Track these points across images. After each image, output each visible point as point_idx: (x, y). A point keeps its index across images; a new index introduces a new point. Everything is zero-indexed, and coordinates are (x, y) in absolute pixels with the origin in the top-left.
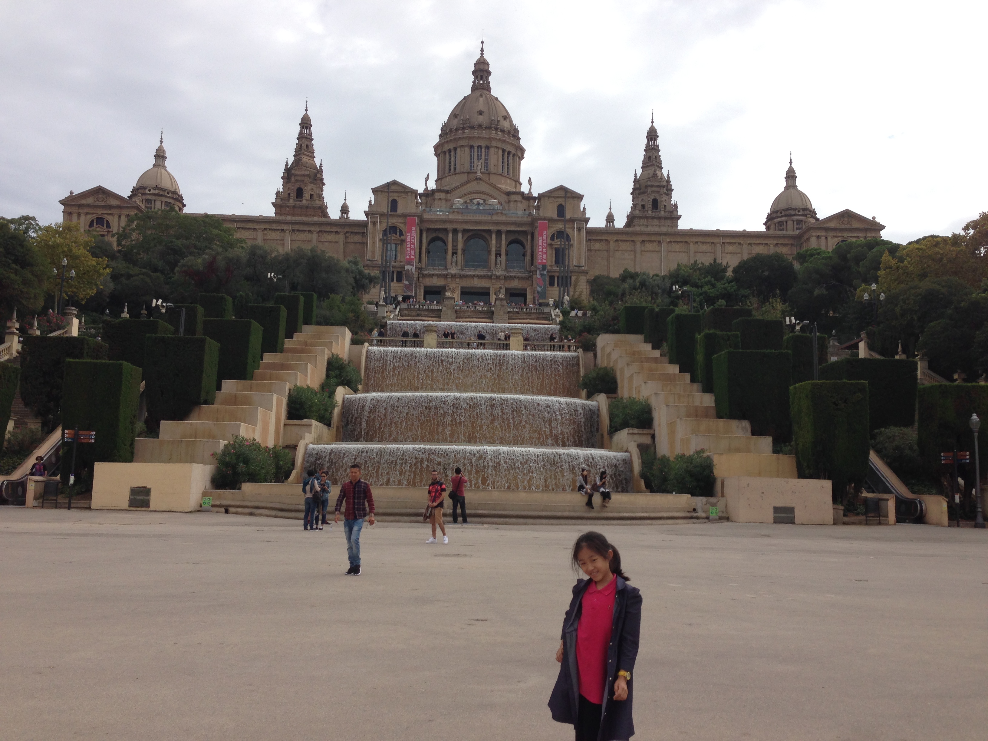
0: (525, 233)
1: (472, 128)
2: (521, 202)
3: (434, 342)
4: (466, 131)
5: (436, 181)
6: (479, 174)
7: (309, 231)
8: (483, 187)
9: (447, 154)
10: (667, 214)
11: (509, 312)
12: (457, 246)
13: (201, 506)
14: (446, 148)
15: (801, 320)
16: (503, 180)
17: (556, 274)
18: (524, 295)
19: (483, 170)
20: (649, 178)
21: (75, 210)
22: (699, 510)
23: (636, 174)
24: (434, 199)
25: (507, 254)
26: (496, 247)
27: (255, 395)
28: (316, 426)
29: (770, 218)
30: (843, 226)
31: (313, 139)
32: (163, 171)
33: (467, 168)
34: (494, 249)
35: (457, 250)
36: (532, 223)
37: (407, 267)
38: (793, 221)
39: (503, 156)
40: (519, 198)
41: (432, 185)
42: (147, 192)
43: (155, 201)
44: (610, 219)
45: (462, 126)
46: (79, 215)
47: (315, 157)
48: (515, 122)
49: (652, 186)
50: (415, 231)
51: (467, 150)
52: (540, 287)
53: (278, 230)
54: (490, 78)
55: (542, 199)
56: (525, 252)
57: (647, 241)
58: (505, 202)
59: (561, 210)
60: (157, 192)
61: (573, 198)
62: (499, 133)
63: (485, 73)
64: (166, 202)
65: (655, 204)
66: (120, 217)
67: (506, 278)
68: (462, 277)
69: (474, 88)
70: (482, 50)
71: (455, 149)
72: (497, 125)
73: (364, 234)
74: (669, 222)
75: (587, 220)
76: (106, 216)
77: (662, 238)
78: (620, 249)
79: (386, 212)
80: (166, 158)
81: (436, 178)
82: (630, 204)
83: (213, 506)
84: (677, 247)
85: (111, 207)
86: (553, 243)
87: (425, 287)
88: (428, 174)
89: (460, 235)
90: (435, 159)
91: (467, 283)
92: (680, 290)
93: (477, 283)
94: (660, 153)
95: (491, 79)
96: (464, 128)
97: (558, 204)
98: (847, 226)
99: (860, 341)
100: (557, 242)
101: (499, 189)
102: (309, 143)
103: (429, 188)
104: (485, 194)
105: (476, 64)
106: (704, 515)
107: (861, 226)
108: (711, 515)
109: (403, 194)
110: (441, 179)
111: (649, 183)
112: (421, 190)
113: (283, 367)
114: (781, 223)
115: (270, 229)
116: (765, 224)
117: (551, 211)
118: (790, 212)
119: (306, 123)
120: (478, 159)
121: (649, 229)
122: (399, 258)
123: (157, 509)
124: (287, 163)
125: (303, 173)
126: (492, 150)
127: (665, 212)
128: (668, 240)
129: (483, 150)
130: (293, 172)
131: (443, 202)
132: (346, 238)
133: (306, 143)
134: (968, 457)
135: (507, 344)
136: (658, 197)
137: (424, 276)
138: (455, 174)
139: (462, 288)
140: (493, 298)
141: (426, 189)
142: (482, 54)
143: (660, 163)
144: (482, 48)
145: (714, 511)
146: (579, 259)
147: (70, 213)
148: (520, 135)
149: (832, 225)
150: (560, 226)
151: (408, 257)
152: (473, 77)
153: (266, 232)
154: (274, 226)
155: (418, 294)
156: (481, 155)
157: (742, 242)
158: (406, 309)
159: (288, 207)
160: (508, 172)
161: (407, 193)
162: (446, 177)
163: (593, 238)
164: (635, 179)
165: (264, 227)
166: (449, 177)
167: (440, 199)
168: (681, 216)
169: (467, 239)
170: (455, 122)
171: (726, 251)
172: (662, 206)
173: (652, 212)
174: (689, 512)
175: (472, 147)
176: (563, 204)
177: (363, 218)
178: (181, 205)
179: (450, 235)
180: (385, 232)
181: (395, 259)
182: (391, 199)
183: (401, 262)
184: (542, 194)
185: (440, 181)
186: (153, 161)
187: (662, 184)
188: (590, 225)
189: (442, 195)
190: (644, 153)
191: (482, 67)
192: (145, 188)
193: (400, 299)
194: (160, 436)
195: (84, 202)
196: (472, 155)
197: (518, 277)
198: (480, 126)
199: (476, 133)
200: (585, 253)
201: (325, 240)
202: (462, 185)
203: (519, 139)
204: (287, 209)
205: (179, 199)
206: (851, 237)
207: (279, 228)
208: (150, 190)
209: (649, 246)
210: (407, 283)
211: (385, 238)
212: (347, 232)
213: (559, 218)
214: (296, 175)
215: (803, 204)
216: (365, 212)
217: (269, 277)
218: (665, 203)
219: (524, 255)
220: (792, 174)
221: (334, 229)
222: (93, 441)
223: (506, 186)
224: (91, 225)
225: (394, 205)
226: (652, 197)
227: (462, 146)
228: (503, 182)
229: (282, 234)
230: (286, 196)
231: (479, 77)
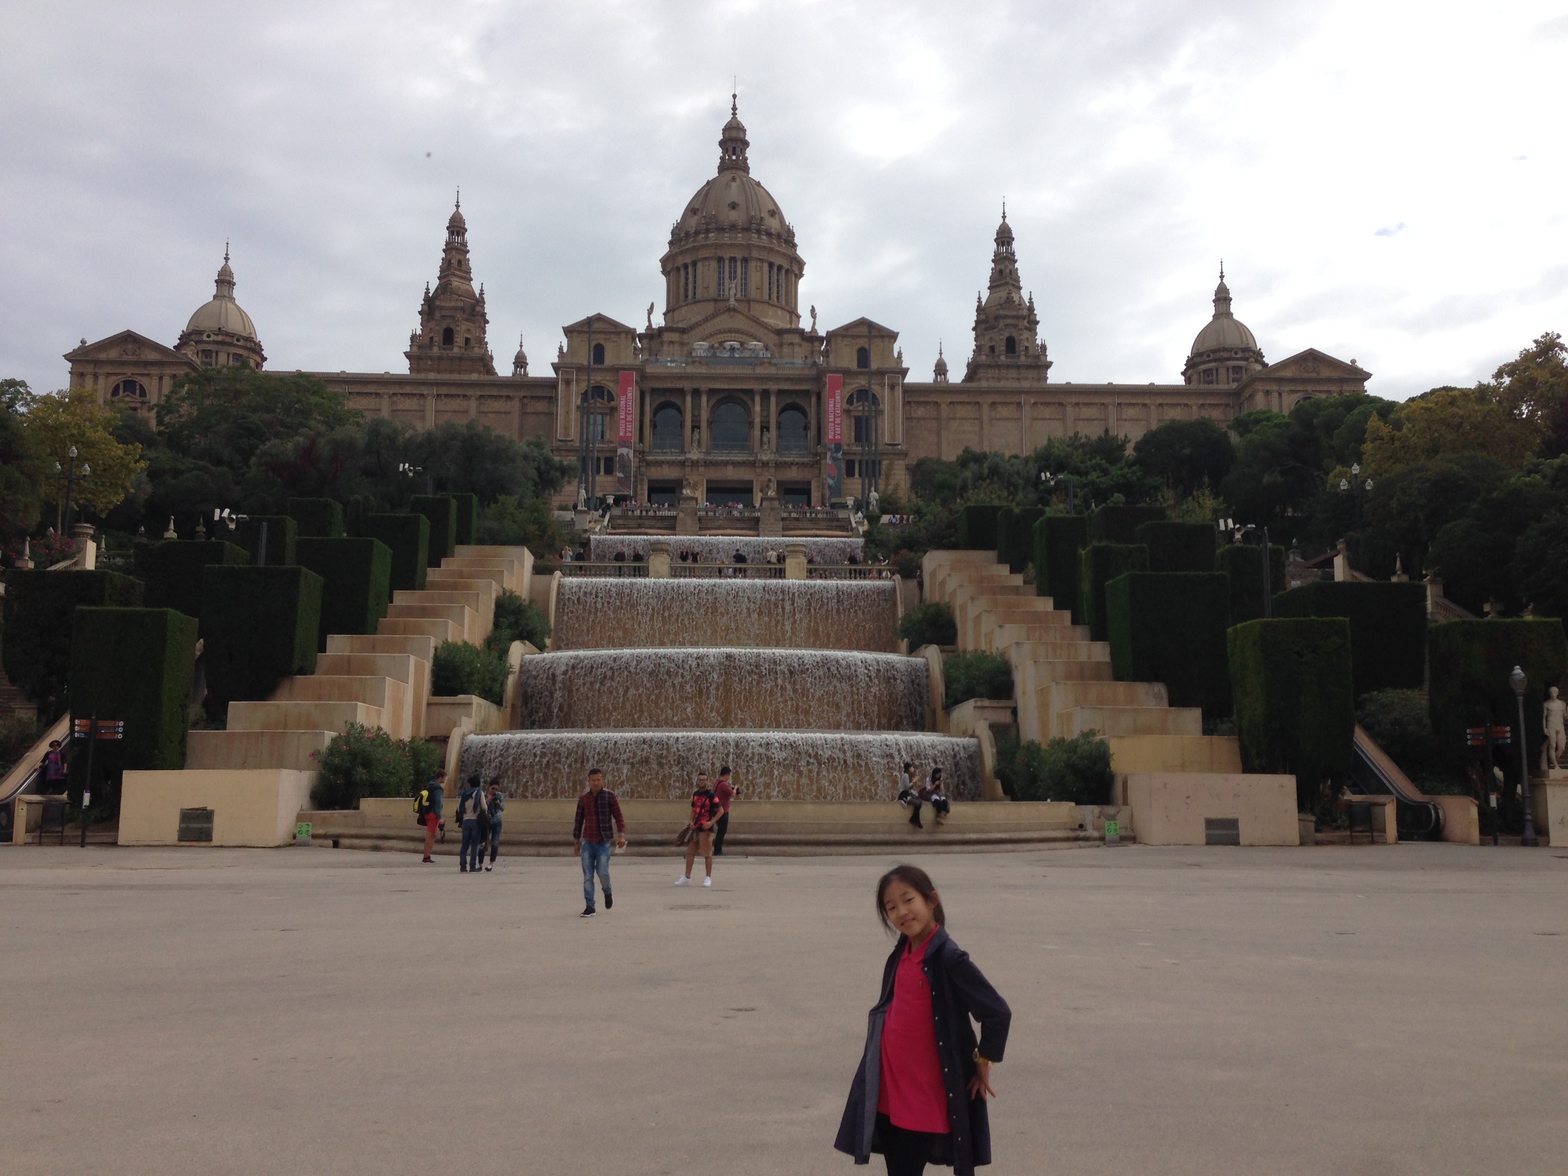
0: (807, 393)
1: (720, 229)
2: (800, 345)
3: (666, 569)
4: (711, 235)
5: (665, 314)
6: (732, 302)
7: (465, 396)
8: (740, 323)
9: (682, 271)
10: (1030, 361)
11: (783, 519)
12: (699, 415)
13: (294, 837)
14: (680, 261)
15: (1244, 524)
16: (771, 311)
17: (857, 458)
18: (807, 492)
19: (739, 296)
20: (1001, 305)
21: (89, 369)
22: (1089, 827)
23: (979, 298)
24: (662, 343)
25: (779, 427)
26: (762, 416)
27: (381, 658)
28: (479, 705)
29: (1192, 364)
30: (1305, 375)
31: (468, 252)
32: (230, 305)
33: (712, 292)
34: (757, 420)
35: (699, 421)
36: (818, 378)
37: (621, 451)
38: (1228, 370)
39: (770, 273)
40: (796, 339)
41: (658, 321)
42: (205, 338)
43: (217, 353)
44: (941, 369)
45: (704, 227)
46: (96, 376)
47: (472, 280)
48: (789, 219)
49: (1005, 317)
50: (632, 393)
51: (714, 264)
52: (833, 478)
53: (415, 395)
54: (748, 151)
55: (833, 340)
56: (807, 424)
57: (1001, 403)
58: (775, 345)
59: (863, 357)
60: (220, 338)
61: (882, 337)
62: (764, 237)
63: (739, 144)
64: (235, 354)
65: (1011, 345)
66: (161, 378)
67: (778, 465)
68: (708, 464)
69: (722, 168)
70: (734, 108)
71: (694, 264)
72: (760, 225)
73: (552, 400)
74: (1033, 373)
75: (904, 372)
76: (138, 379)
77: (1023, 399)
78: (958, 415)
79: (585, 363)
80: (234, 284)
81: (664, 309)
82: (972, 345)
83: (314, 836)
84: (1047, 412)
85: (147, 364)
86: (851, 408)
87: (650, 481)
88: (652, 305)
89: (704, 399)
90: (663, 280)
91: (716, 474)
92: (1052, 479)
93: (732, 474)
94: (1016, 265)
95: (749, 153)
96: (708, 231)
97: (856, 348)
98: (1314, 375)
99: (1336, 555)
100: (859, 408)
101: (765, 326)
102: (462, 258)
103: (654, 326)
104: (742, 333)
105: (725, 130)
106: (1096, 834)
107: (1334, 374)
108: (1107, 833)
109: (613, 336)
110: (673, 311)
111: (1002, 312)
112: (641, 329)
113: (424, 612)
114: (1208, 372)
115: (402, 394)
116: (1183, 374)
117: (847, 359)
118: (1222, 354)
119: (456, 227)
120: (731, 279)
121: (1003, 384)
122: (607, 436)
123: (223, 844)
124: (428, 289)
125: (453, 304)
126: (752, 264)
127: (1027, 356)
128: (1032, 401)
129: (739, 264)
130: (438, 303)
131: (677, 347)
132: (523, 405)
133: (458, 257)
134: (1509, 735)
135: (780, 569)
136: (1015, 335)
137: (649, 464)
138: (695, 302)
139: (707, 481)
140: (758, 497)
141: (650, 327)
142: (734, 114)
143: (1017, 280)
144: (734, 105)
145: (1113, 827)
146: (893, 434)
147: (82, 375)
148: (796, 241)
149: (1288, 373)
150: (862, 382)
151: (621, 434)
152: (720, 150)
153: (395, 399)
154: (408, 390)
155: (639, 492)
156: (735, 272)
157: (1147, 401)
158: (620, 517)
159: (431, 358)
160: (778, 298)
161: (619, 333)
162: (681, 307)
163: (916, 399)
164: (978, 306)
165: (392, 392)
166: (686, 307)
167: (672, 342)
168: (1051, 364)
169: (715, 404)
170: (693, 221)
171: (1125, 417)
172: (1021, 349)
173: (1007, 357)
174: (1072, 829)
175: (720, 260)
176: (866, 346)
177: (552, 374)
178: (258, 359)
179: (689, 399)
180: (585, 396)
181: (602, 437)
182: (594, 343)
183: (611, 442)
184: (833, 331)
185: (671, 313)
186: (213, 289)
187: (1020, 313)
188: (909, 379)
189: (675, 336)
190: (993, 265)
191: (734, 134)
192: (200, 333)
193: (610, 501)
194: (228, 726)
195: (103, 356)
196: (720, 273)
197: (797, 464)
198: (733, 227)
199: (726, 238)
200: (903, 424)
201: (490, 410)
202: (706, 320)
203: (795, 246)
204: (430, 362)
205: (256, 349)
206: (1320, 392)
207: (417, 392)
208: (209, 336)
209: (1003, 411)
210: (621, 475)
211: (585, 405)
212: (524, 397)
213: (859, 370)
214: (442, 308)
215: (1242, 342)
216: (552, 364)
217: (401, 469)
218: (1026, 344)
219: (806, 428)
220: (1224, 295)
221: (504, 392)
222: (120, 736)
223: (775, 319)
224: (115, 391)
225: (599, 353)
226: (1007, 334)
227: (705, 259)
228: (770, 313)
229: (422, 402)
230: (427, 341)
231: (730, 150)
